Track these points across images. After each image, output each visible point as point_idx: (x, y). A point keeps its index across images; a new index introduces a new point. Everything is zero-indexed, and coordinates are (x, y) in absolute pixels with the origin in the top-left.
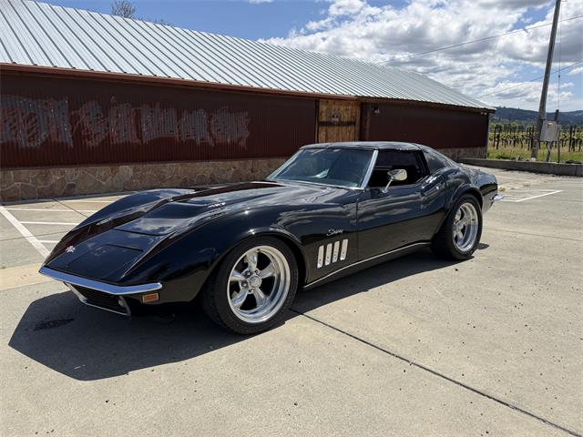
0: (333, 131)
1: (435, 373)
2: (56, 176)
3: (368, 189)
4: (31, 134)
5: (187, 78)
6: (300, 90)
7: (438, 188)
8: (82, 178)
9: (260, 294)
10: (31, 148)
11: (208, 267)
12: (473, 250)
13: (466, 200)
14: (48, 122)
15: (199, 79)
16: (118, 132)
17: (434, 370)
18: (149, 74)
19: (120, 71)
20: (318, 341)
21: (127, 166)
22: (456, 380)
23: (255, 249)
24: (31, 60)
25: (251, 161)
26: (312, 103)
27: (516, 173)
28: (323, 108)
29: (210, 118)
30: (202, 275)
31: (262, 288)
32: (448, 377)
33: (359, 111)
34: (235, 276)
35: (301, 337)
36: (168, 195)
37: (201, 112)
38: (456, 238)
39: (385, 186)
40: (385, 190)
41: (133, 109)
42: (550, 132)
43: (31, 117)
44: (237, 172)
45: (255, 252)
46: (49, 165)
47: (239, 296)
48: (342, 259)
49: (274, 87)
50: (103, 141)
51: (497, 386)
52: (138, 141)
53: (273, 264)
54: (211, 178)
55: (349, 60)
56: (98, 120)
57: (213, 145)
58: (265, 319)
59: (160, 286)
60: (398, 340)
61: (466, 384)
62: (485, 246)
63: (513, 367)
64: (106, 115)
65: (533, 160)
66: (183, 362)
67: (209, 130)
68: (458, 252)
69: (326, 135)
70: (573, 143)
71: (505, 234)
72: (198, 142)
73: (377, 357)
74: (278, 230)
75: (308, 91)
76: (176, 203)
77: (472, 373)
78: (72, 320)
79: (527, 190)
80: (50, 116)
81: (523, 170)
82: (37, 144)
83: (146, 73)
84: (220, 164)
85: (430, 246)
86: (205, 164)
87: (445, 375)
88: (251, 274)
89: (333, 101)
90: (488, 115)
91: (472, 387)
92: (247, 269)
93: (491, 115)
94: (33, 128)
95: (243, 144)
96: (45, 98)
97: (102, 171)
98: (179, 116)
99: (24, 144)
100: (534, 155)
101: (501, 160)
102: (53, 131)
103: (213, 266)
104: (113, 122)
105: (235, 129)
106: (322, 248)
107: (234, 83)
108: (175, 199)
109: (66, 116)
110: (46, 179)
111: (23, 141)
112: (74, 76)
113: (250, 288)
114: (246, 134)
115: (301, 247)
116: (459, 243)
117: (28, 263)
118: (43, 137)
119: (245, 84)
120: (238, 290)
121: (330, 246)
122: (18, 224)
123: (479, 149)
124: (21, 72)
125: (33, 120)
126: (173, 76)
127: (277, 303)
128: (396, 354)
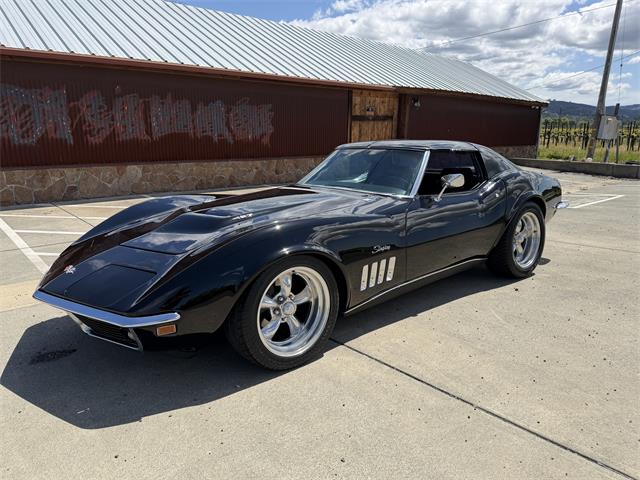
0: (367, 126)
1: (504, 419)
2: (55, 177)
3: (418, 198)
4: (24, 129)
5: (202, 65)
6: (331, 79)
7: (497, 195)
8: (85, 180)
9: (294, 323)
10: (25, 145)
11: (235, 292)
12: (534, 266)
13: (528, 209)
14: (44, 115)
15: (216, 66)
16: (125, 127)
17: (504, 416)
18: (158, 60)
19: (126, 57)
20: (364, 378)
21: (135, 166)
22: (530, 428)
23: (290, 270)
24: (22, 43)
25: (275, 161)
26: (343, 93)
27: (570, 175)
28: (357, 100)
29: (228, 111)
30: (228, 302)
31: (297, 315)
32: (521, 424)
33: (396, 104)
34: (266, 302)
35: (343, 374)
36: (183, 203)
37: (219, 103)
38: (516, 252)
39: (438, 193)
40: (438, 198)
41: (141, 101)
42: (609, 128)
43: (23, 109)
44: (260, 173)
45: (289, 274)
46: (46, 164)
47: (269, 325)
48: (388, 279)
49: (301, 76)
50: (107, 139)
51: (581, 437)
52: (147, 137)
53: (309, 287)
54: (230, 179)
55: (385, 45)
56: (101, 113)
57: (232, 142)
58: (300, 352)
59: (177, 316)
60: (457, 377)
61: (544, 435)
62: (546, 261)
63: (596, 412)
64: (110, 108)
65: (590, 160)
66: (206, 406)
67: (228, 124)
68: (518, 268)
69: (360, 132)
70: (632, 140)
71: (566, 247)
72: (216, 139)
73: (434, 399)
74: (314, 248)
75: (341, 80)
76: (193, 213)
77: (548, 419)
78: (74, 351)
79: (585, 194)
80: (46, 108)
81: (579, 172)
82: (31, 140)
83: (155, 59)
84: (240, 164)
85: (486, 262)
86: (224, 163)
87: (516, 422)
88: (285, 299)
89: (367, 92)
90: (540, 109)
91: (550, 437)
92: (280, 294)
93: (543, 109)
94: (26, 123)
95: (266, 140)
96: (41, 88)
97: (107, 172)
98: (194, 109)
99: (17, 140)
100: (590, 155)
101: (552, 160)
102: (50, 125)
103: (242, 290)
104: (118, 116)
105: (257, 124)
106: (366, 268)
107: (256, 71)
108: (193, 208)
109: (64, 108)
110: (43, 180)
111: (16, 136)
112: (73, 62)
113: (283, 316)
114: (270, 130)
115: (341, 266)
116: (518, 258)
117: (24, 279)
118: (38, 131)
119: (268, 72)
120: (269, 318)
121: (375, 265)
122: (12, 233)
123: (528, 147)
124: (11, 57)
125: (27, 112)
126: (187, 62)
127: (314, 333)
128: (457, 395)
